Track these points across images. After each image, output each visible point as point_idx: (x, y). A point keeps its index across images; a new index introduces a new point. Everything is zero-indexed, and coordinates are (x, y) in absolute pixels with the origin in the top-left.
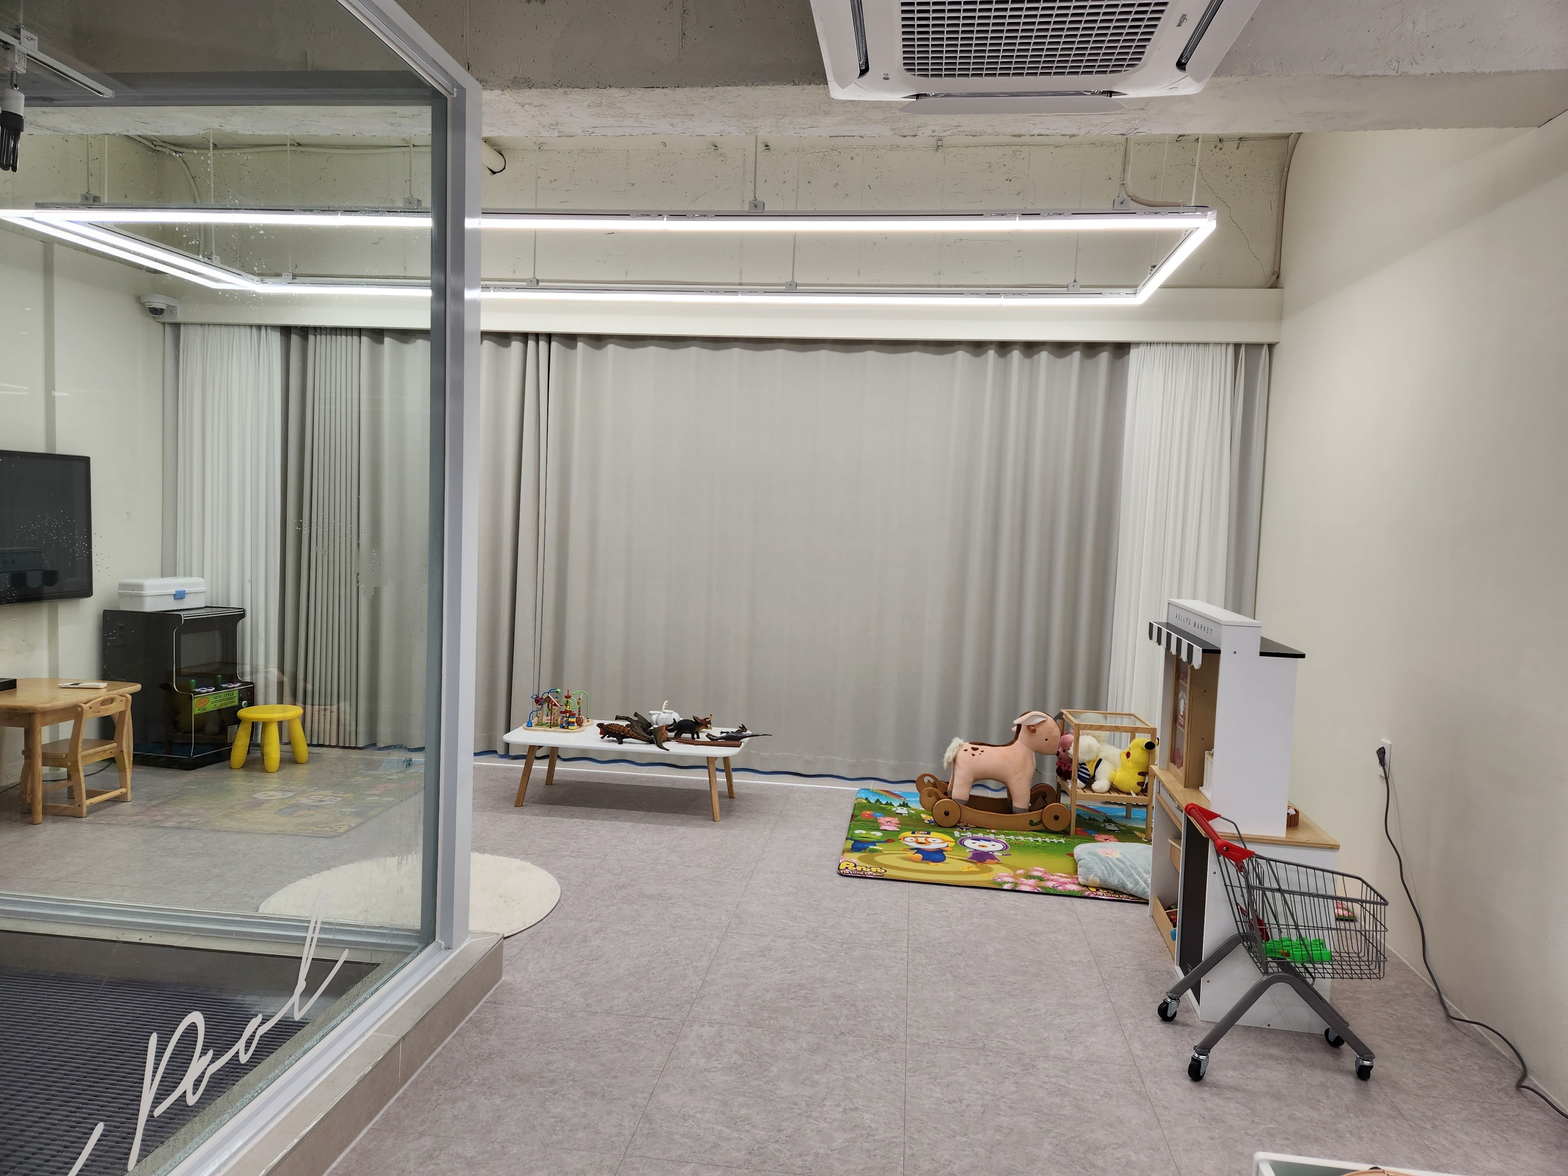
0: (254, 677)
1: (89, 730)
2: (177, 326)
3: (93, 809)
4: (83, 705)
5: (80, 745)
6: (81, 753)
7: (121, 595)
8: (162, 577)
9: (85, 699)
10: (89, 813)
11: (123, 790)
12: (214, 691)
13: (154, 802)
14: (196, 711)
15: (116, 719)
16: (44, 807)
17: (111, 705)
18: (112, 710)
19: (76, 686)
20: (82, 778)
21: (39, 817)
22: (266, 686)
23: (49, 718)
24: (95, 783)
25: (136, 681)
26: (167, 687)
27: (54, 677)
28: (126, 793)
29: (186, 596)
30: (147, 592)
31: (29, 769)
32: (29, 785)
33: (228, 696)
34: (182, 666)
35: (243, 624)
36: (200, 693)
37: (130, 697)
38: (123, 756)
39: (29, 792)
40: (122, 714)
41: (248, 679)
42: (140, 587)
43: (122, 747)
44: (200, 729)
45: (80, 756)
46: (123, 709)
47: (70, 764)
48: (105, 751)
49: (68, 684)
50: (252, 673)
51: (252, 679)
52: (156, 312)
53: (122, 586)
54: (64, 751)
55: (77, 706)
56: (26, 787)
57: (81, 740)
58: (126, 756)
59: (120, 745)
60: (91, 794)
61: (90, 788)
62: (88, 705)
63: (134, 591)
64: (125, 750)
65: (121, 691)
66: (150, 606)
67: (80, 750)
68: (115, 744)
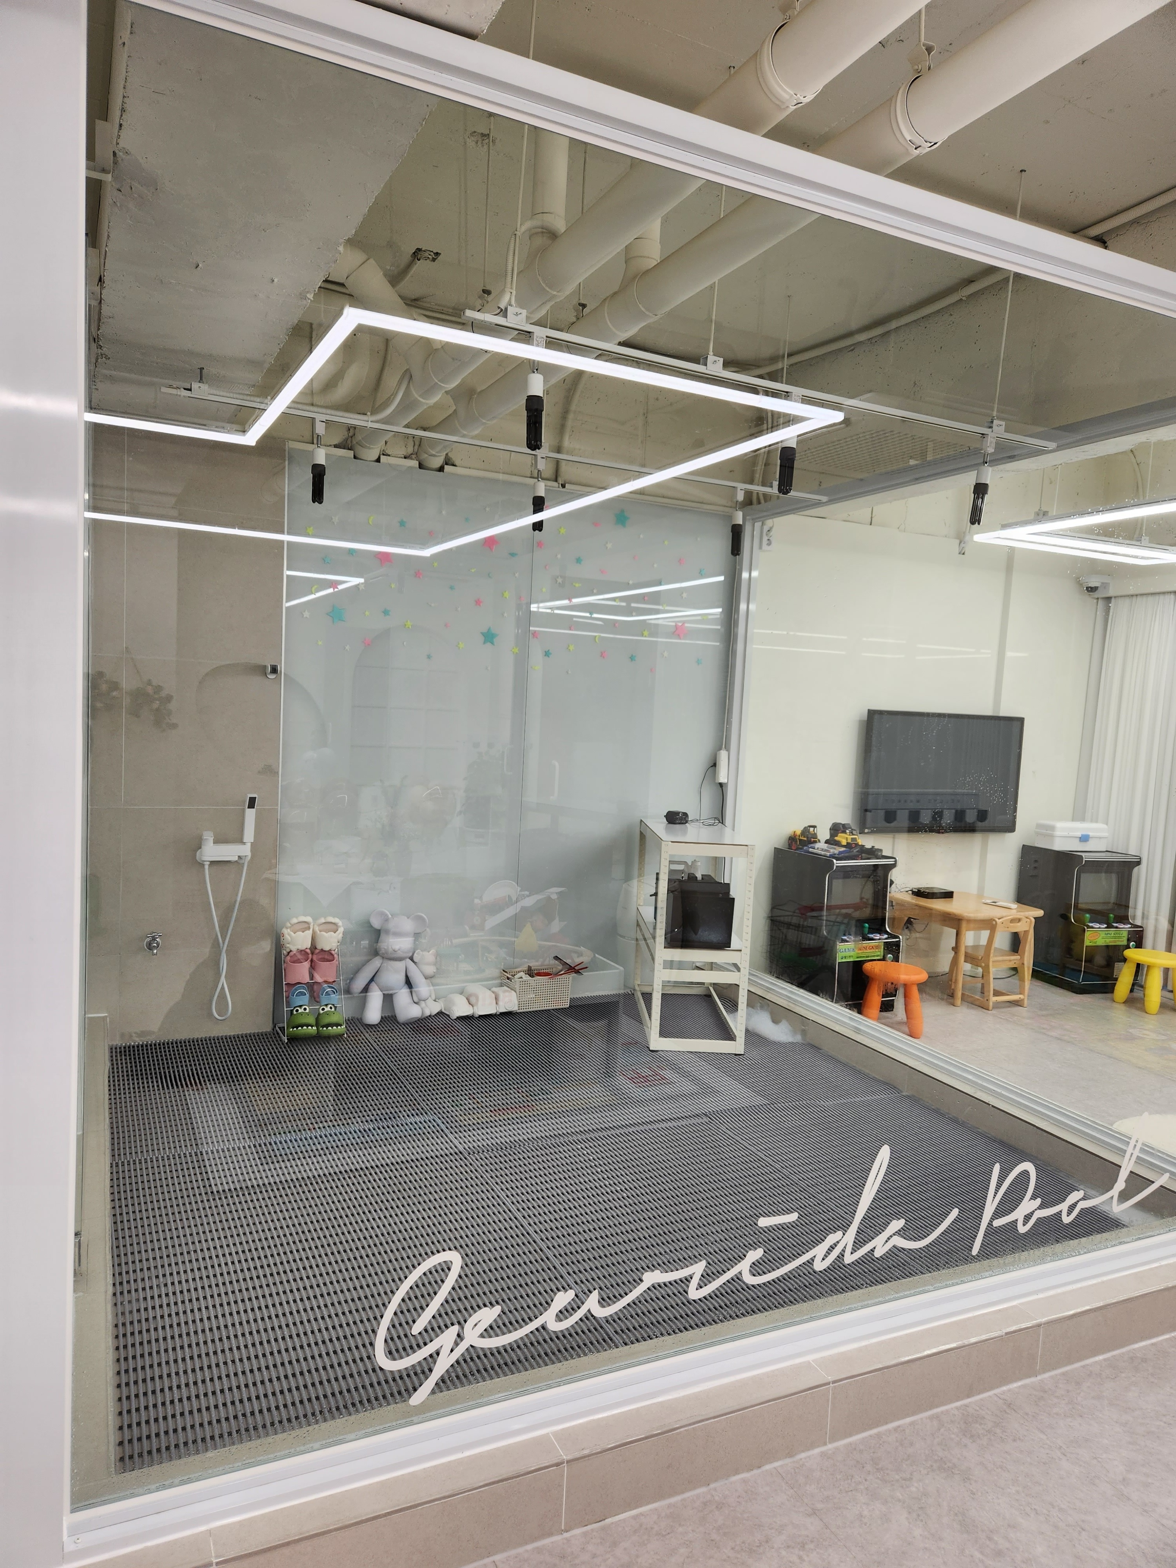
0: (1145, 921)
1: (1002, 941)
2: (1108, 599)
3: (997, 1005)
4: (997, 920)
5: (992, 951)
6: (992, 959)
7: (1038, 834)
8: (1073, 821)
9: (999, 915)
10: (993, 1008)
11: (1022, 996)
12: (1106, 928)
13: (1044, 1013)
14: (1087, 943)
15: (1021, 936)
16: (963, 994)
17: (1019, 924)
18: (1019, 928)
19: (994, 904)
20: (991, 979)
21: (958, 1001)
22: (1156, 932)
23: (972, 925)
24: (1001, 985)
25: (1041, 908)
26: (1065, 917)
27: (980, 895)
28: (1023, 1000)
29: (1090, 840)
30: (1058, 833)
31: (955, 962)
32: (954, 975)
33: (1119, 934)
34: (1081, 900)
35: (1139, 871)
36: (1092, 927)
37: (1033, 920)
38: (1024, 968)
39: (953, 981)
40: (1026, 932)
41: (1138, 922)
42: (1053, 828)
43: (1023, 960)
44: (1089, 960)
45: (991, 960)
46: (1027, 929)
47: (983, 965)
48: (1010, 961)
49: (988, 901)
50: (1143, 918)
51: (1142, 923)
52: (1092, 590)
53: (1039, 826)
54: (981, 954)
55: (992, 920)
56: (952, 975)
57: (993, 948)
58: (1026, 969)
59: (1022, 958)
60: (997, 993)
61: (996, 988)
62: (1001, 920)
63: (1047, 830)
64: (1026, 963)
65: (1027, 914)
66: (1059, 845)
67: (991, 955)
68: (1018, 957)
